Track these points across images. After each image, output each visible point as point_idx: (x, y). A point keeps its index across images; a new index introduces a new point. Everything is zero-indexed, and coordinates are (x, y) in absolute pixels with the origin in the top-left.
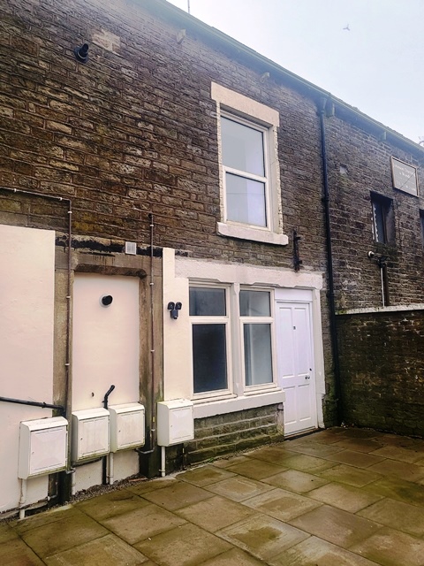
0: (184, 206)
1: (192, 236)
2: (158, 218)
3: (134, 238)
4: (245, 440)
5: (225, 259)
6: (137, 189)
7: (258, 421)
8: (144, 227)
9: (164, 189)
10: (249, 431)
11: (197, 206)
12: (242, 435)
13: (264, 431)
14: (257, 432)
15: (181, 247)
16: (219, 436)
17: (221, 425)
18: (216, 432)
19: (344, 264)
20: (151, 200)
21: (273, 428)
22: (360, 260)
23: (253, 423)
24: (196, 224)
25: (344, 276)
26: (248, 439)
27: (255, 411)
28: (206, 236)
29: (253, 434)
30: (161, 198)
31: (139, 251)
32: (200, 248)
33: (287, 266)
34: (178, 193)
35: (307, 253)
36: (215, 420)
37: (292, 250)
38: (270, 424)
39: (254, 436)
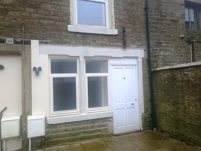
0: (45, 18)
1: (51, 33)
2: (28, 25)
3: (12, 36)
4: (87, 135)
5: (73, 44)
6: (14, 11)
7: (95, 126)
8: (19, 30)
9: (32, 10)
10: (89, 131)
11: (54, 18)
12: (84, 133)
13: (99, 131)
14: (95, 131)
15: (44, 39)
16: (68, 133)
17: (70, 128)
18: (67, 130)
19: (160, 43)
20: (23, 16)
21: (105, 129)
22: (174, 40)
23: (92, 127)
24: (54, 27)
25: (161, 50)
26: (89, 135)
27: (94, 121)
28: (60, 33)
29: (92, 132)
30: (30, 15)
31: (16, 42)
32: (57, 39)
33: (117, 46)
34: (41, 11)
35: (132, 38)
36: (66, 125)
37: (121, 37)
38: (104, 128)
39: (93, 133)
